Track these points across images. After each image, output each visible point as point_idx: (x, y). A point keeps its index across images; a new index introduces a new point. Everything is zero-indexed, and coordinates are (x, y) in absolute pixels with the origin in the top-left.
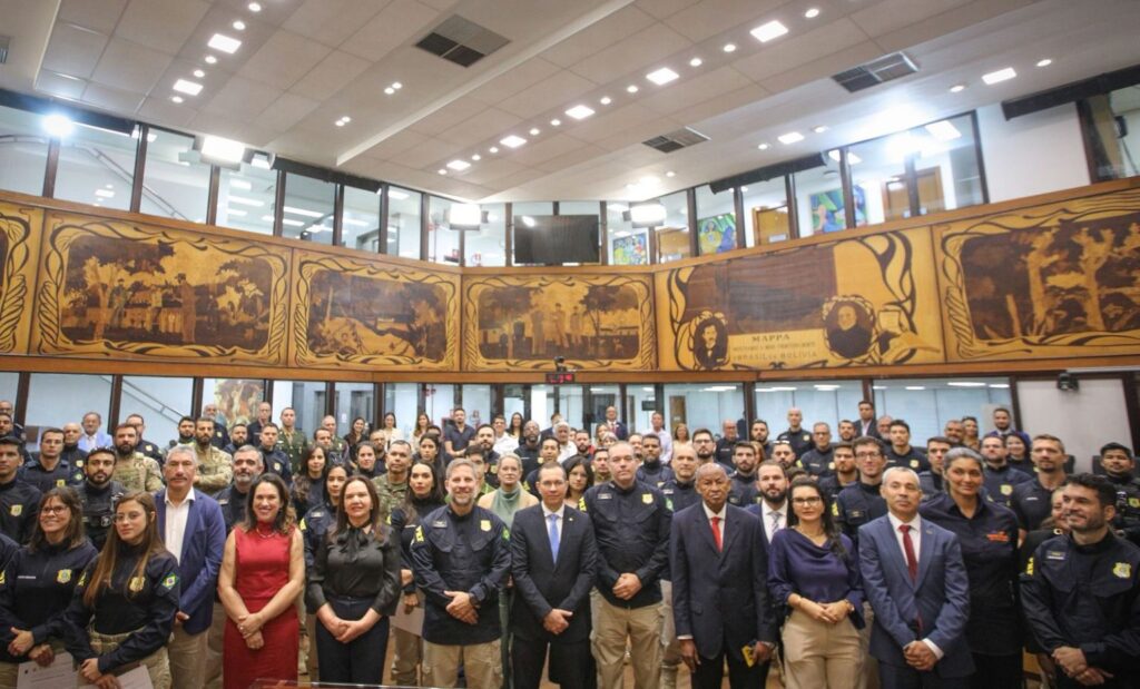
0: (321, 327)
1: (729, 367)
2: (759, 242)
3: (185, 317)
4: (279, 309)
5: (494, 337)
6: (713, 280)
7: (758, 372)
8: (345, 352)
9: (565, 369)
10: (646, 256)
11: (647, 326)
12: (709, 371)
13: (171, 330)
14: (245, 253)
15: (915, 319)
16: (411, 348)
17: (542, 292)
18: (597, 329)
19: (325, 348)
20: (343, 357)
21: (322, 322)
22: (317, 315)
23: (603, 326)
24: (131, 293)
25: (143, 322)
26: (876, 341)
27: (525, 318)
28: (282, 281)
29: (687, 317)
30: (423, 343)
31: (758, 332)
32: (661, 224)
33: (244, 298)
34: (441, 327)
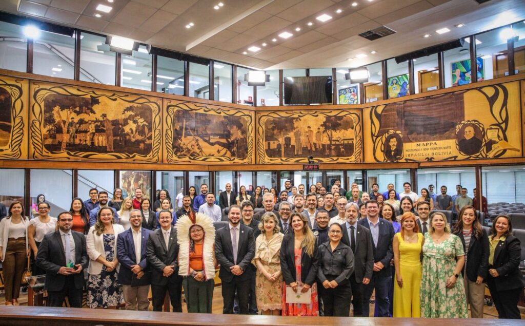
0: (180, 141)
1: (403, 160)
2: (421, 91)
3: (108, 138)
4: (157, 132)
5: (274, 146)
6: (396, 112)
7: (419, 163)
8: (193, 155)
9: (314, 162)
10: (357, 99)
11: (358, 138)
12: (392, 163)
13: (101, 145)
14: (137, 102)
15: (507, 133)
16: (228, 152)
17: (300, 120)
18: (330, 140)
19: (182, 153)
20: (192, 158)
21: (180, 138)
22: (178, 134)
23: (334, 138)
24: (78, 125)
25: (86, 141)
26: (484, 146)
27: (291, 135)
28: (158, 117)
29: (381, 133)
30: (235, 149)
31: (419, 141)
32: (367, 81)
33: (138, 126)
34: (244, 140)
